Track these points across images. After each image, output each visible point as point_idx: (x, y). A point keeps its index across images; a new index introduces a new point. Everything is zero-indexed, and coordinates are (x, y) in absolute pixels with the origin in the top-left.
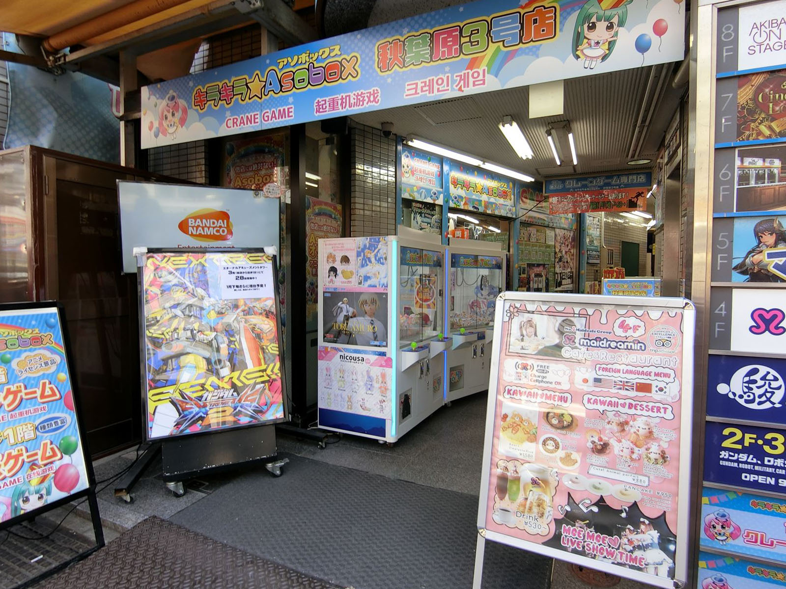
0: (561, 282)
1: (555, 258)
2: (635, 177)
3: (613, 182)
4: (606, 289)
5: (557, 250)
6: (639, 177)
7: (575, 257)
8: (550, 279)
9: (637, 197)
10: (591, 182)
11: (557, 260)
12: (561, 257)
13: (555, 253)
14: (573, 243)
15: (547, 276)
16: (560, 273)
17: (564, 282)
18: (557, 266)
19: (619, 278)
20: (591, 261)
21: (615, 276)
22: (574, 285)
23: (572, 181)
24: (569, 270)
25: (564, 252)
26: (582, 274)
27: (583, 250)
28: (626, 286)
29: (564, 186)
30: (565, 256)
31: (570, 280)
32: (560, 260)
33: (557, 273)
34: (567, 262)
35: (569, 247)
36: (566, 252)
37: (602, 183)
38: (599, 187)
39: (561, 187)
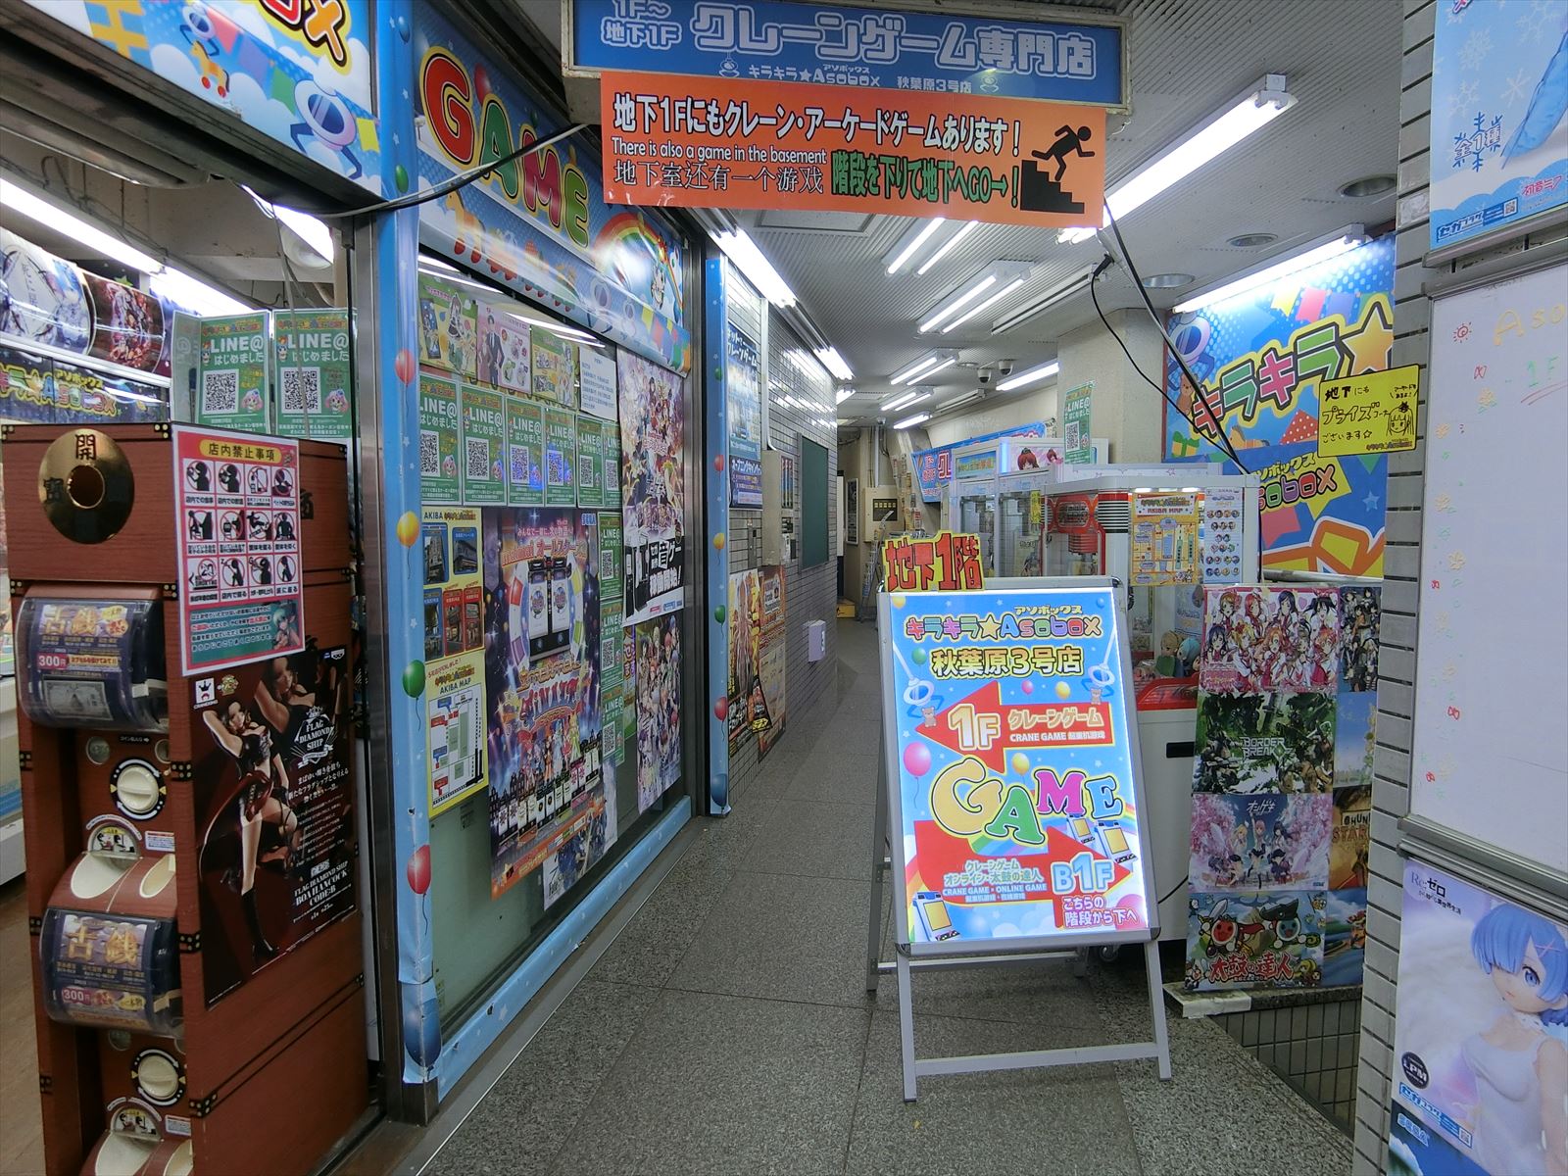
0: (645, 585)
1: (622, 482)
2: (1045, 44)
3: (946, 58)
4: (905, 647)
5: (629, 448)
6: (1063, 46)
7: (688, 482)
8: (602, 578)
9: (1059, 151)
10: (834, 36)
11: (629, 491)
12: (642, 477)
13: (622, 460)
14: (680, 426)
15: (593, 564)
16: (643, 549)
17: (657, 583)
18: (631, 518)
19: (956, 586)
20: (742, 498)
21: (939, 576)
22: (690, 588)
23: (729, 15)
24: (671, 533)
25: (651, 461)
26: (719, 548)
27: (718, 453)
28: (990, 627)
29: (688, 36)
30: (657, 476)
31: (673, 572)
32: (641, 493)
33: (630, 550)
34: (664, 500)
35: (669, 440)
36: (660, 460)
37: (889, 53)
38: (875, 70)
39: (664, 37)
